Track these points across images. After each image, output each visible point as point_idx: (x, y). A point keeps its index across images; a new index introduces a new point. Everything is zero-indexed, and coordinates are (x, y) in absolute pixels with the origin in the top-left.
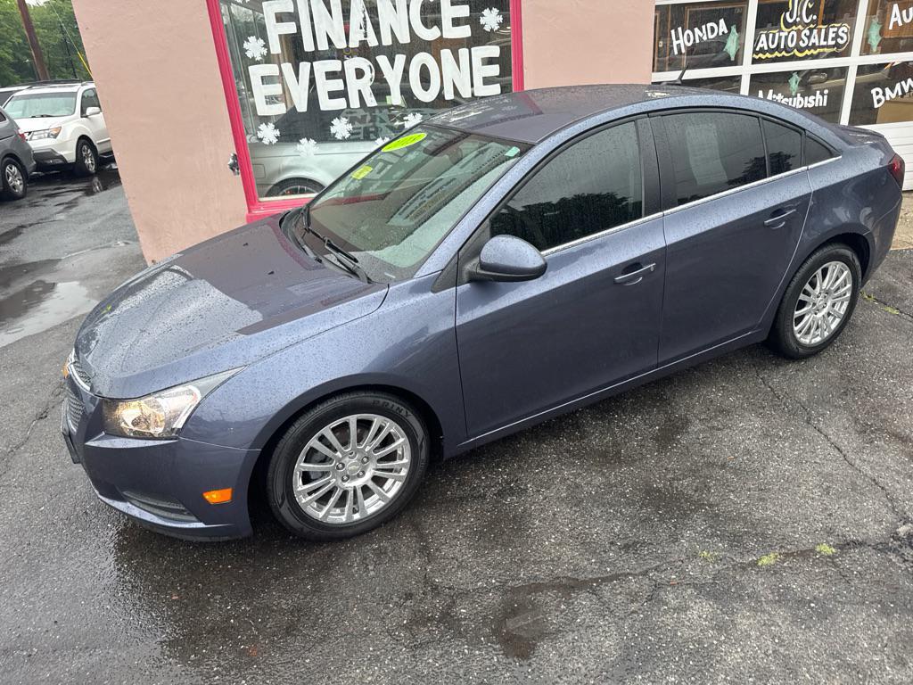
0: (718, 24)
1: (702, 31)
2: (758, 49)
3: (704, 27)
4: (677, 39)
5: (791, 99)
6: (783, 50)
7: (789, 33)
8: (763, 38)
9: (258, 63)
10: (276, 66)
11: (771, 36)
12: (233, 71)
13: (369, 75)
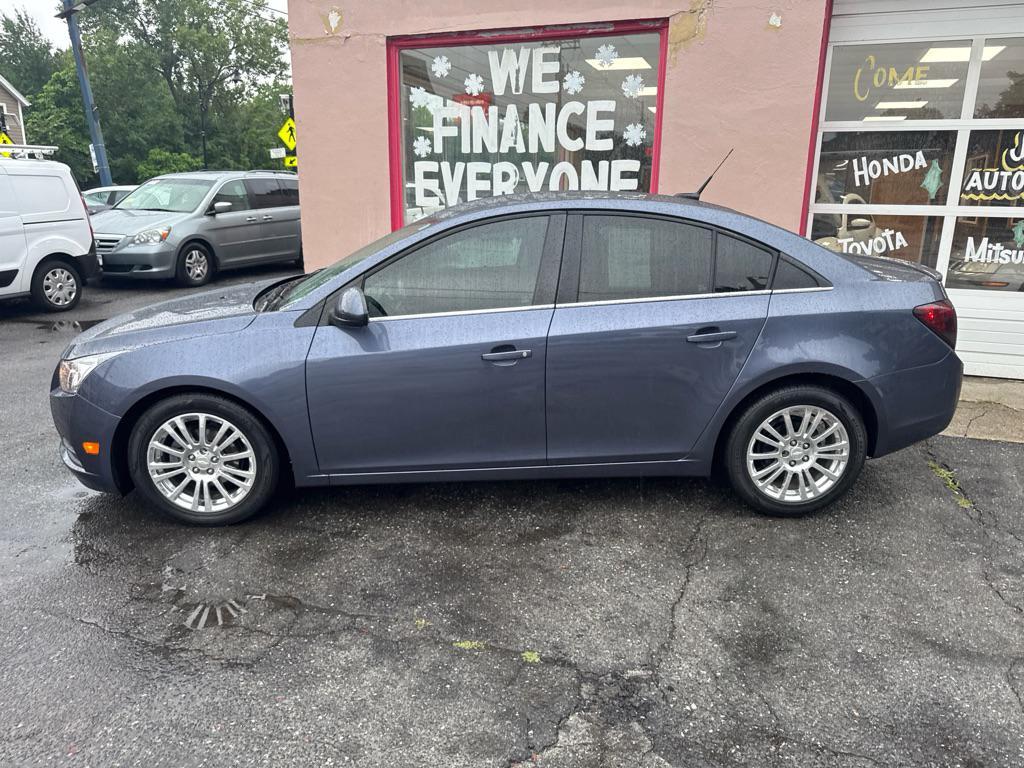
0: (914, 157)
1: (892, 163)
2: (968, 188)
3: (895, 159)
4: (860, 169)
5: (1015, 252)
6: (1005, 192)
7: (1014, 173)
8: (976, 176)
9: (424, 159)
10: (436, 164)
11: (987, 175)
12: (401, 165)
13: (514, 179)
